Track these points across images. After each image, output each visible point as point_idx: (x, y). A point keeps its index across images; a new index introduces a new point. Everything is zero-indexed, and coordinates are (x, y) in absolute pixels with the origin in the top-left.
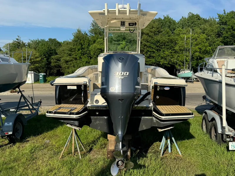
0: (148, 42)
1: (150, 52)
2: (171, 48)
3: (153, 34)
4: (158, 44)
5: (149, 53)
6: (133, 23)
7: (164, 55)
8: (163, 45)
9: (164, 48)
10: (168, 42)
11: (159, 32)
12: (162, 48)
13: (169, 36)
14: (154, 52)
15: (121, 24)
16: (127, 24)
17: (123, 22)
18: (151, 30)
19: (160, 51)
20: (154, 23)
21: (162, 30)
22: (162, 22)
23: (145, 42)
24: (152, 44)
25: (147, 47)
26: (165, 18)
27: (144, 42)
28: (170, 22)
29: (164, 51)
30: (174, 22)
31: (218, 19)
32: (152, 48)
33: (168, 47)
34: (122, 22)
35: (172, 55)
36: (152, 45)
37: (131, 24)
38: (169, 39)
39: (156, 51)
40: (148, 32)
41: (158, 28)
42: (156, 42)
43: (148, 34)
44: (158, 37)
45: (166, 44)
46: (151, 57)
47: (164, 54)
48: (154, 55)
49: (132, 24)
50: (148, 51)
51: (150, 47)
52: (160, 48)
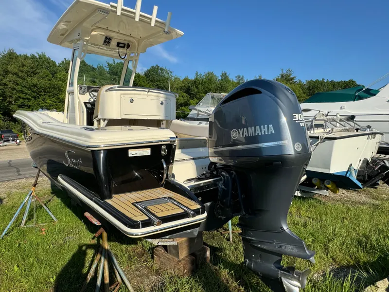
0: (18, 84)
1: (23, 99)
2: (54, 97)
3: (26, 75)
4: (35, 89)
5: (21, 100)
6: (125, 44)
7: (46, 104)
8: (41, 92)
9: (45, 95)
10: (49, 88)
11: (35, 73)
12: (41, 95)
13: (49, 80)
14: (29, 100)
15: (105, 41)
16: (114, 43)
17: (109, 38)
18: (22, 69)
19: (39, 98)
20: (25, 60)
21: (38, 71)
22: (37, 61)
23: (13, 84)
24: (25, 88)
25: (17, 91)
26: (40, 56)
27: (11, 85)
28: (48, 63)
29: (44, 99)
30: (54, 63)
31: (108, 69)
32: (26, 94)
33: (50, 94)
34: (106, 38)
35: (57, 105)
36: (25, 90)
37: (120, 45)
38: (50, 84)
39: (33, 99)
40: (16, 71)
41: (32, 68)
42: (32, 86)
43: (16, 74)
44: (35, 80)
45: (46, 91)
46: (25, 106)
47: (45, 102)
48: (30, 103)
49: (123, 45)
50: (20, 97)
51: (22, 92)
52: (38, 94)
